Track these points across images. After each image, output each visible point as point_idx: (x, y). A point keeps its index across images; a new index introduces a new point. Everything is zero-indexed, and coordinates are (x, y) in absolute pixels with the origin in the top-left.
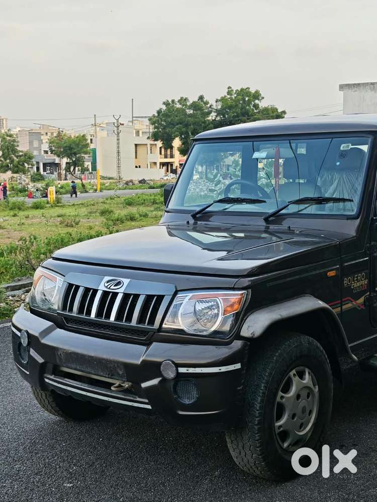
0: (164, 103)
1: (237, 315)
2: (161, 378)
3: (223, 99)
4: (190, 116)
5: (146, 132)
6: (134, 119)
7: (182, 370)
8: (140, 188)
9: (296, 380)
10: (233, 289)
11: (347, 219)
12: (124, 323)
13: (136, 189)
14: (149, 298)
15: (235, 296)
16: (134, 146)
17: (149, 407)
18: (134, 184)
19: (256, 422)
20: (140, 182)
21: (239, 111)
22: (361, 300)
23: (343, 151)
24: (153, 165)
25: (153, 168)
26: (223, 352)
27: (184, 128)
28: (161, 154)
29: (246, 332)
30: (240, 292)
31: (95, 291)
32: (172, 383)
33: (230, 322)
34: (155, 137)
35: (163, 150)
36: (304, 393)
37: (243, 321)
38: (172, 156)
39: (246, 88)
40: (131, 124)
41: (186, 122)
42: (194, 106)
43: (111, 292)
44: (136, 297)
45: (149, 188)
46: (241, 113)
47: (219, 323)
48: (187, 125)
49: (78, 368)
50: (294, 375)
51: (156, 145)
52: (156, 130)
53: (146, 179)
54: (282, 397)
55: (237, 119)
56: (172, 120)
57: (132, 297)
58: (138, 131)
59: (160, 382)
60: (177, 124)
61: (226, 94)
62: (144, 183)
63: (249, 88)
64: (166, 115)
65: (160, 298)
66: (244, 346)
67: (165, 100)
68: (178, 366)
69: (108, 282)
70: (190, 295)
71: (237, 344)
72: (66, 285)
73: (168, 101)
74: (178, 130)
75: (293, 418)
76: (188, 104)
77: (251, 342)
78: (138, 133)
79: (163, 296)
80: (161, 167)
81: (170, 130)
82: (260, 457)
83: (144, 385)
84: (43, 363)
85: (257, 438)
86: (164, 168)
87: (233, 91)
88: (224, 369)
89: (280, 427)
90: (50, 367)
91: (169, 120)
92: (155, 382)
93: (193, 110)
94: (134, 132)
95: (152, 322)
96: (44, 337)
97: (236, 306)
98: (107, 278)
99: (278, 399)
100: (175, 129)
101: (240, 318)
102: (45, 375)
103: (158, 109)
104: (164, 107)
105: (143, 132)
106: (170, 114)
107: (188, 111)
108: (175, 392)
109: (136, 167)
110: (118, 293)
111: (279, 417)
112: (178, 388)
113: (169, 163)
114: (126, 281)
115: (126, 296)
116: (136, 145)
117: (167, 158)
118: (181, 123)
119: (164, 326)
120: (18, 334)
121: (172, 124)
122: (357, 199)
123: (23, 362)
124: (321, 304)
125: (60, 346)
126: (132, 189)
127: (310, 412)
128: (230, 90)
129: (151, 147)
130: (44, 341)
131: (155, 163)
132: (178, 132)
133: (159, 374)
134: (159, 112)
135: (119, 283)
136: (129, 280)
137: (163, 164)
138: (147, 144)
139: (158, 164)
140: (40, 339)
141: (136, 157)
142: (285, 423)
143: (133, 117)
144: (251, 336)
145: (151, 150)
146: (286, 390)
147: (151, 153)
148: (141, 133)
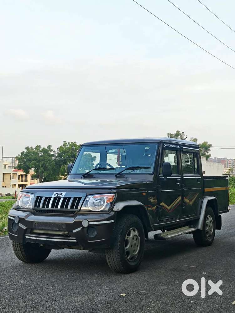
0: (26, 148)
1: (111, 203)
2: (82, 227)
3: (61, 147)
4: (41, 156)
5: (10, 167)
6: (3, 158)
7: (91, 223)
8: (7, 198)
9: (132, 232)
10: (110, 193)
11: (149, 175)
12: (64, 209)
13: (5, 199)
14: (75, 199)
15: (111, 196)
16: (2, 175)
17: (75, 241)
18: (3, 196)
19: (119, 245)
20: (7, 195)
21: (70, 154)
22: (155, 208)
23: (146, 149)
24: (14, 186)
25: (14, 188)
26: (107, 216)
27: (37, 163)
28: (19, 179)
29: (115, 209)
30: (113, 194)
31: (50, 198)
32: (87, 229)
33: (109, 206)
34: (19, 168)
35: (20, 177)
36: (135, 238)
37: (114, 205)
38: (26, 181)
39: (74, 142)
40: (1, 161)
41: (38, 160)
42: (44, 151)
43: (57, 198)
44: (69, 199)
45: (12, 199)
46: (71, 155)
47: (104, 207)
48: (39, 161)
49: (44, 228)
50: (132, 230)
51: (16, 174)
52: (20, 163)
53: (10, 193)
54: (127, 237)
55: (69, 159)
56: (30, 158)
57: (67, 199)
58: (6, 166)
59: (81, 229)
60: (33, 160)
61: (63, 145)
62: (9, 196)
63: (75, 142)
64: (26, 155)
65: (80, 198)
66: (115, 213)
67: (26, 147)
68: (89, 222)
69: (56, 194)
70: (93, 196)
71: (112, 213)
72: (36, 197)
73: (28, 147)
74: (34, 164)
75: (131, 247)
76: (41, 149)
77: (118, 212)
78: (5, 167)
79: (81, 197)
80: (19, 187)
81: (29, 163)
82: (119, 260)
83: (74, 231)
84: (26, 229)
85: (119, 252)
86: (20, 188)
87: (66, 143)
88: (108, 222)
89: (127, 249)
90: (29, 230)
91: (28, 158)
92: (79, 229)
93: (43, 153)
94: (3, 165)
95: (77, 207)
96: (27, 218)
97: (111, 200)
98: (55, 193)
99: (126, 238)
100: (32, 163)
101: (112, 204)
102: (26, 235)
103: (22, 152)
104: (26, 151)
105: (8, 166)
106: (29, 155)
107: (40, 153)
108: (87, 233)
109: (3, 187)
110: (61, 198)
111: (126, 246)
112: (89, 231)
113: (24, 185)
114: (64, 193)
115: (65, 199)
116: (4, 174)
117: (23, 182)
118: (35, 160)
119: (82, 208)
120: (13, 219)
121: (30, 160)
122: (152, 167)
123: (14, 231)
124: (141, 203)
125: (35, 221)
126: (2, 199)
127: (137, 247)
128: (65, 143)
129: (13, 175)
130: (26, 220)
131: (15, 185)
132: (33, 164)
133: (82, 226)
134: (22, 153)
135: (61, 194)
136: (65, 193)
137: (20, 186)
138: (10, 173)
139: (17, 186)
140: (25, 219)
141: (3, 181)
142: (128, 248)
143: (2, 157)
144: (117, 210)
145: (13, 177)
146: (129, 235)
147: (13, 179)
148: (7, 166)
